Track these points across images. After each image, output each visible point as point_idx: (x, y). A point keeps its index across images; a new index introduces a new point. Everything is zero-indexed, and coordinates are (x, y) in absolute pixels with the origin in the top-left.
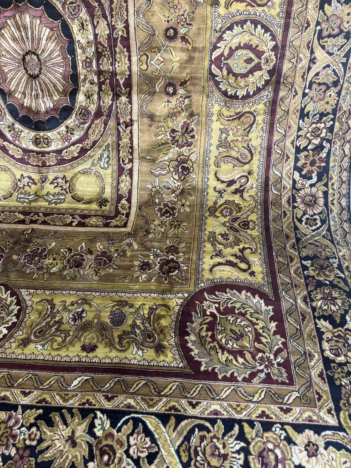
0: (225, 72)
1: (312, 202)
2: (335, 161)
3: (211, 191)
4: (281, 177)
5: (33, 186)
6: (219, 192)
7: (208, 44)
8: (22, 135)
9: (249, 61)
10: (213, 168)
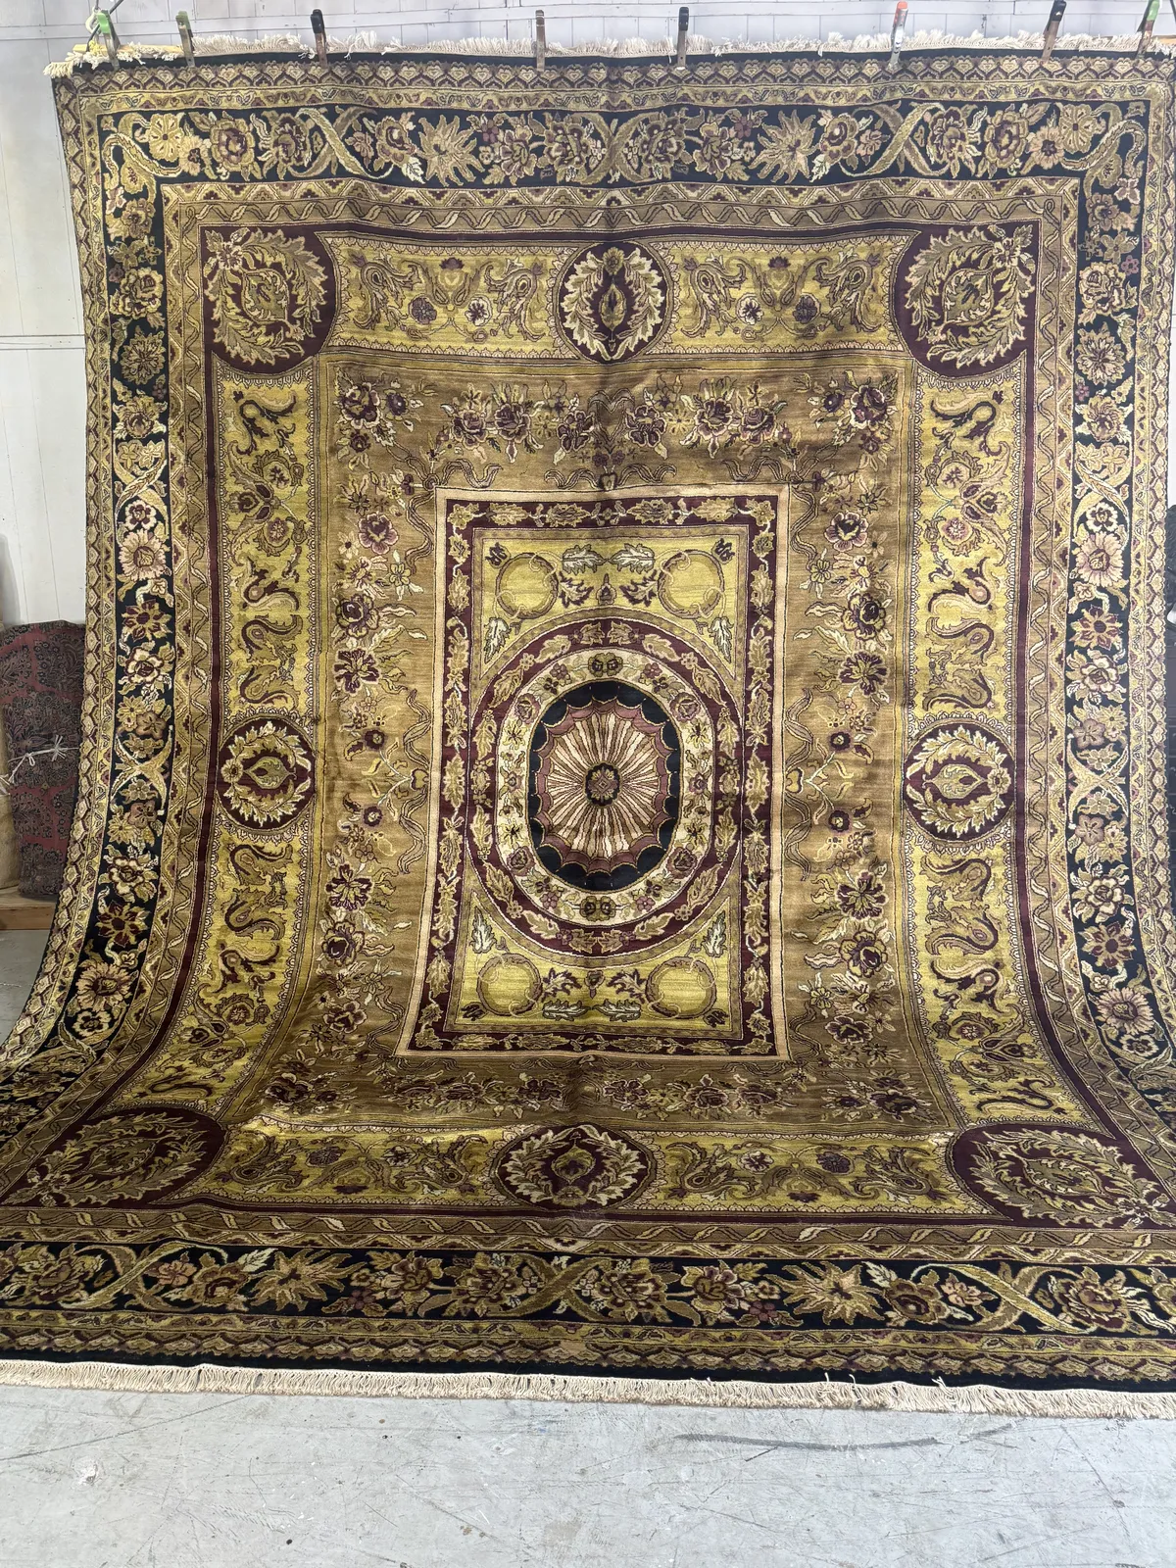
0: (929, 797)
1: (1131, 1015)
2: (1150, 942)
3: (929, 997)
4: (1060, 972)
5: (574, 991)
6: (946, 998)
7: (899, 757)
8: (563, 898)
9: (968, 780)
10: (924, 955)
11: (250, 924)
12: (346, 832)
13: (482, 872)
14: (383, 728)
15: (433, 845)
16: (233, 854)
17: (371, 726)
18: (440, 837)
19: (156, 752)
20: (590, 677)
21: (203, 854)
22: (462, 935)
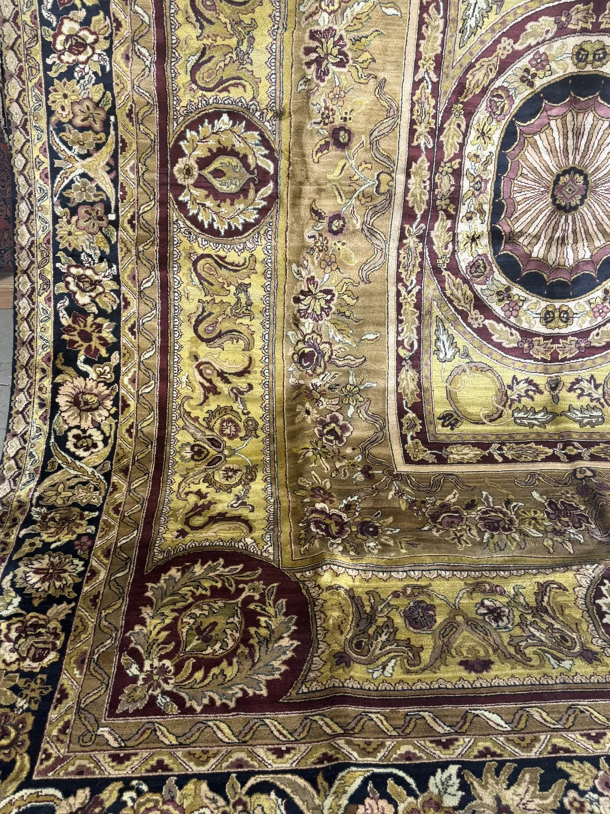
5: (537, 397)
8: (525, 307)
11: (220, 335)
12: (311, 242)
13: (441, 281)
14: (350, 125)
15: (393, 253)
16: (195, 264)
17: (338, 122)
18: (401, 245)
19: (99, 147)
20: (572, 69)
21: (164, 263)
22: (425, 344)
